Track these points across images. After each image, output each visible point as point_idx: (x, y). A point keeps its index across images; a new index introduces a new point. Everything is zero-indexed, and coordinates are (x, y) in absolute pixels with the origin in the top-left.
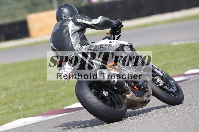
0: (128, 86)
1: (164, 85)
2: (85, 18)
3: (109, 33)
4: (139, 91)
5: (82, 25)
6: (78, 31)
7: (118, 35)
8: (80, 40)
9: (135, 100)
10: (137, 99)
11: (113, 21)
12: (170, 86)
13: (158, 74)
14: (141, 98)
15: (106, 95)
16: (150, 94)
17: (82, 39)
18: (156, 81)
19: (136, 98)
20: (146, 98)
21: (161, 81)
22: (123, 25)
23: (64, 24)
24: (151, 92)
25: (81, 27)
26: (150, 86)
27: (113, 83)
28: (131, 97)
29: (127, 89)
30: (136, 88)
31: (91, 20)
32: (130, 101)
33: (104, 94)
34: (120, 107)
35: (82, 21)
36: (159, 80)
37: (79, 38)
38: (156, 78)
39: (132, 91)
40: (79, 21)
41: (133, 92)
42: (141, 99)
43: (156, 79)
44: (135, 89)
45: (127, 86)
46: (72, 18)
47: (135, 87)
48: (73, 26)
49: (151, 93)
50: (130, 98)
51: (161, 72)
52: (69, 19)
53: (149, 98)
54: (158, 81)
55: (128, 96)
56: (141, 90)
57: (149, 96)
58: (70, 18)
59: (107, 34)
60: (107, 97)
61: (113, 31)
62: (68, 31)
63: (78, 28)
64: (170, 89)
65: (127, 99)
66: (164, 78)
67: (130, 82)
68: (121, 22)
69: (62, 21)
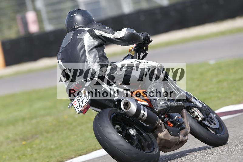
0: (161, 121)
1: (204, 119)
2: (105, 29)
3: (132, 50)
4: (175, 129)
6: (96, 47)
7: (144, 53)
8: (98, 59)
9: (169, 139)
10: (172, 139)
11: (141, 35)
12: (211, 121)
14: (177, 137)
15: (133, 134)
16: (187, 131)
17: (101, 58)
18: (194, 115)
19: (171, 138)
20: (183, 138)
21: (200, 115)
22: (152, 41)
23: (78, 37)
24: (188, 128)
25: (100, 41)
26: (187, 121)
27: (142, 118)
28: (164, 135)
29: (160, 126)
30: (170, 124)
31: (113, 32)
32: (163, 141)
34: (151, 150)
35: (101, 33)
36: (197, 113)
37: (97, 56)
38: (193, 110)
39: (166, 128)
40: (97, 32)
41: (167, 130)
42: (176, 139)
43: (193, 112)
44: (169, 126)
45: (159, 121)
46: (88, 29)
47: (169, 123)
48: (89, 40)
49: (189, 131)
50: (163, 137)
51: (199, 102)
52: (85, 30)
53: (186, 138)
54: (196, 114)
55: (160, 135)
56: (176, 126)
57: (186, 135)
58: (86, 29)
59: (130, 52)
60: (134, 136)
61: (138, 48)
62: (83, 46)
63: (96, 43)
64: (211, 124)
65: (159, 138)
66: (204, 110)
67: (163, 116)
68: (149, 36)
69: (74, 31)
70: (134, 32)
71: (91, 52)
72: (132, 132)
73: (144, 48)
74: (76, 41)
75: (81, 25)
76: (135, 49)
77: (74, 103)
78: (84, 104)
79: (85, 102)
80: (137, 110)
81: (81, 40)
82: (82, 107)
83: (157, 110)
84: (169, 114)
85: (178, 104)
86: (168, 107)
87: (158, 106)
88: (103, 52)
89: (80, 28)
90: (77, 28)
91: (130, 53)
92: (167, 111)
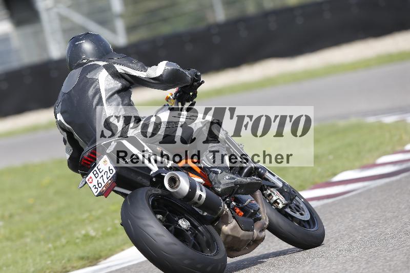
0: (226, 207)
1: (286, 206)
2: (133, 63)
3: (172, 97)
4: (245, 219)
5: (126, 79)
6: (118, 92)
7: (191, 102)
9: (239, 236)
10: (243, 236)
11: (187, 73)
12: (298, 209)
13: (274, 184)
14: (250, 233)
15: (185, 227)
16: (265, 224)
18: (271, 199)
19: (241, 233)
20: (259, 234)
21: (281, 198)
22: (203, 82)
23: (88, 76)
24: (266, 219)
25: (125, 82)
26: (263, 208)
27: (198, 202)
28: (232, 229)
29: (225, 214)
30: (239, 212)
31: (145, 68)
32: (229, 239)
33: (181, 225)
35: (124, 69)
36: (276, 196)
37: (121, 106)
38: (269, 192)
39: (234, 217)
40: (120, 68)
41: (236, 220)
42: (249, 236)
43: (270, 195)
44: (238, 214)
45: (224, 207)
46: (105, 63)
47: (238, 210)
48: (108, 81)
49: (267, 223)
50: (230, 233)
51: (278, 179)
52: (100, 66)
53: (263, 234)
54: (275, 198)
55: (226, 228)
56: (248, 216)
57: (262, 230)
58: (102, 63)
59: (167, 101)
60: (187, 231)
61: (182, 93)
62: (98, 91)
63: (118, 85)
64: (295, 213)
65: (224, 234)
66: (286, 192)
67: (227, 200)
68: (199, 74)
69: (82, 68)
70: (178, 67)
71: (111, 99)
72: (184, 224)
73: (191, 94)
74: (86, 83)
75: (92, 58)
76: (175, 96)
77: (88, 180)
78: (106, 181)
79: (108, 178)
80: (190, 188)
81: (94, 81)
82: (103, 186)
83: (220, 190)
84: (237, 196)
85: (252, 180)
86: (236, 185)
87: (220, 183)
88: (130, 100)
89: (91, 63)
90: (85, 63)
91: (168, 103)
92: (236, 190)
